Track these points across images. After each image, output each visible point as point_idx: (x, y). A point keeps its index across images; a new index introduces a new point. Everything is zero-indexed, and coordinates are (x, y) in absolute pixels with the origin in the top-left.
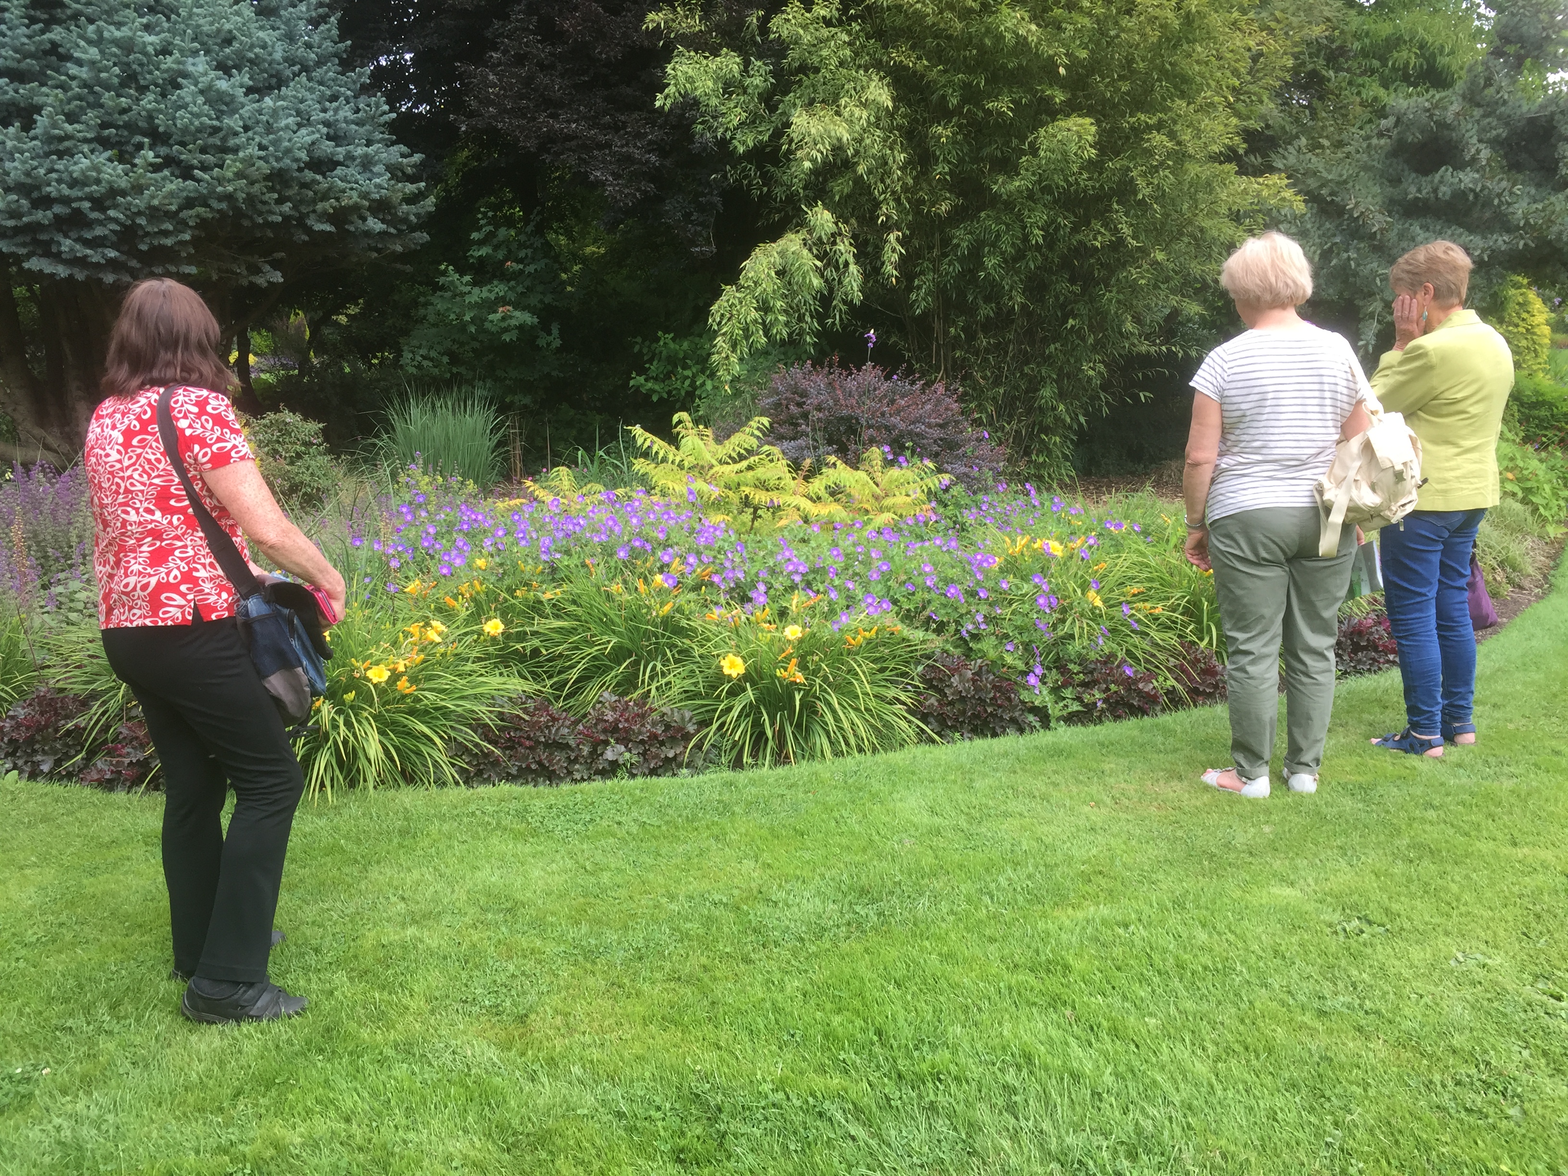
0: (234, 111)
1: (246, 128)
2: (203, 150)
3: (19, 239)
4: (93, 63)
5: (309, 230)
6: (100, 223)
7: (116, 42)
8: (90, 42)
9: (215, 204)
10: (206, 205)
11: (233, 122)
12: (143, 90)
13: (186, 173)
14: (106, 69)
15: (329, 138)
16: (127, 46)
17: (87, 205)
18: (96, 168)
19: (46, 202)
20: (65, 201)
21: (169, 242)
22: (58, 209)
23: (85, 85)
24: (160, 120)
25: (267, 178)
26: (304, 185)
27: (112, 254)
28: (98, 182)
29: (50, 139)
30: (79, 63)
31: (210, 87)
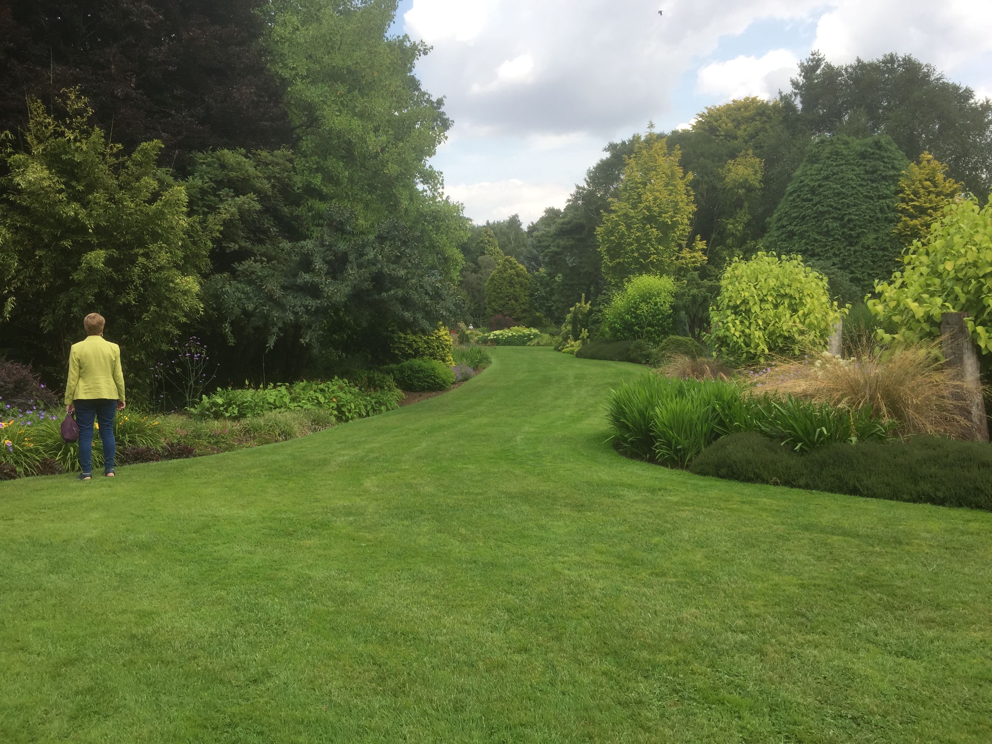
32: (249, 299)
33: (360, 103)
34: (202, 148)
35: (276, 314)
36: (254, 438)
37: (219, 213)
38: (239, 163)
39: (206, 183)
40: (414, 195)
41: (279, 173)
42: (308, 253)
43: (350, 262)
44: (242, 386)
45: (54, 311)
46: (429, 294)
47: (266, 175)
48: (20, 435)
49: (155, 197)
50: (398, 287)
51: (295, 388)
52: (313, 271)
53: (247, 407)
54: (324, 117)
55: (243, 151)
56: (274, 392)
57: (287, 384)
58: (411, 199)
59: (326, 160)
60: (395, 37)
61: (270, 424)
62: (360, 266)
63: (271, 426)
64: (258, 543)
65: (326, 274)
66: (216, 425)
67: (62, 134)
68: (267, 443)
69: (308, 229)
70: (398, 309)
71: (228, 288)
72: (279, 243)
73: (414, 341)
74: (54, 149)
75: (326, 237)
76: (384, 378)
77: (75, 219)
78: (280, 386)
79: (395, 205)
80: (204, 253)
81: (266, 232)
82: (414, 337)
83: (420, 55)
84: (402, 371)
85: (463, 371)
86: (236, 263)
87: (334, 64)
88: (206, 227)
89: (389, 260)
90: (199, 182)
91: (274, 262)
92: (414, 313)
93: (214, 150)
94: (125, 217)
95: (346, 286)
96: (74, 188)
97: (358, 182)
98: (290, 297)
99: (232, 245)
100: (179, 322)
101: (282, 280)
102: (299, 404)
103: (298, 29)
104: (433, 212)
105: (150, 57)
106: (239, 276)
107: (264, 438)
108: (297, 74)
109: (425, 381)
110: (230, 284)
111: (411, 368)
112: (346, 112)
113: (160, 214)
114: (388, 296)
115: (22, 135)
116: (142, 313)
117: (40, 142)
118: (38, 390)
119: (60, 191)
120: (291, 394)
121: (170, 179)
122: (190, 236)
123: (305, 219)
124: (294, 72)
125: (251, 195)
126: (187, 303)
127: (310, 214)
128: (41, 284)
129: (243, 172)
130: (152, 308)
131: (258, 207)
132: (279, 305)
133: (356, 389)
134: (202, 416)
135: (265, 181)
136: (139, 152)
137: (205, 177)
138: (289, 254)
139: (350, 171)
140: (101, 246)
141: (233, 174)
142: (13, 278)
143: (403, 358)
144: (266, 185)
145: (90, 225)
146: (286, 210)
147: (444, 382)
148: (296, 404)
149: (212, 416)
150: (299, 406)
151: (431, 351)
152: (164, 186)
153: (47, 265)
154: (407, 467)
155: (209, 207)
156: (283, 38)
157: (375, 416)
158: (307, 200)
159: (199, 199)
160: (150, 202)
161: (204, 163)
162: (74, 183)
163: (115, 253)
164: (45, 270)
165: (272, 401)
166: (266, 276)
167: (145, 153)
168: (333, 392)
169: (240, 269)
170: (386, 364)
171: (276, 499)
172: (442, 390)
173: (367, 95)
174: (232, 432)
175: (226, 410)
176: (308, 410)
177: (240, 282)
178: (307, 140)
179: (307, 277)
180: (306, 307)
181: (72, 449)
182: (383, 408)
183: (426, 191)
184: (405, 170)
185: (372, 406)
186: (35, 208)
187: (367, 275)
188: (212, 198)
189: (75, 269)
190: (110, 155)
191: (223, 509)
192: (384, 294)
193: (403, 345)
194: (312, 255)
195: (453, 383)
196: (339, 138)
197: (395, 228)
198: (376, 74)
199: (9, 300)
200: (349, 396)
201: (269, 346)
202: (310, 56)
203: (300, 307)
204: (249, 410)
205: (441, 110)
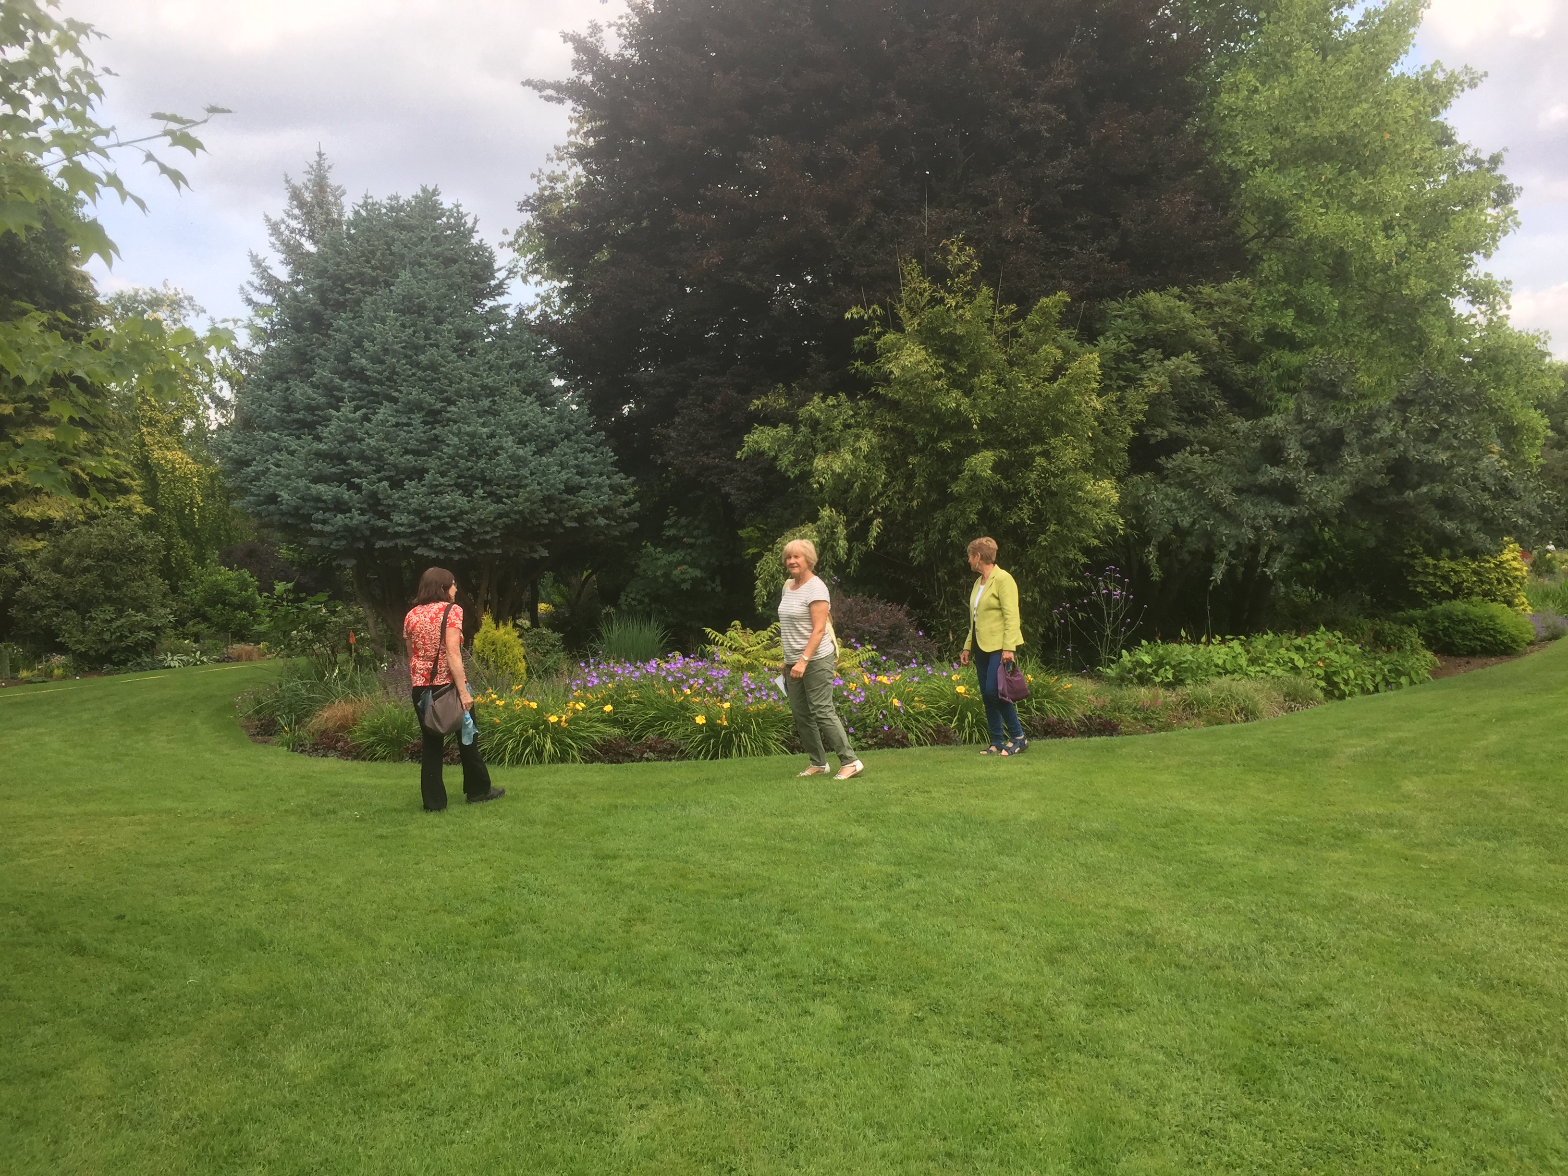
0: (526, 465)
1: (532, 474)
2: (509, 488)
3: (413, 538)
4: (455, 445)
5: (564, 527)
6: (454, 529)
7: (468, 434)
8: (454, 434)
9: (513, 516)
10: (508, 517)
11: (525, 472)
12: (479, 457)
13: (499, 500)
14: (462, 448)
15: (578, 473)
16: (473, 435)
17: (448, 520)
18: (454, 501)
19: (427, 519)
20: (437, 518)
21: (488, 537)
22: (434, 522)
23: (450, 457)
24: (487, 473)
25: (542, 500)
26: (564, 502)
27: (459, 544)
28: (454, 507)
29: (432, 486)
30: (448, 445)
31: (514, 454)
32: (1183, 509)
33: (1362, 187)
34: (1116, 292)
35: (1224, 530)
36: (1199, 715)
37: (1142, 385)
38: (1170, 310)
39: (1123, 344)
40: (1454, 327)
41: (1229, 317)
42: (1277, 435)
43: (1348, 445)
44: (1175, 638)
45: (927, 535)
46: (1490, 491)
47: (1210, 323)
48: (909, 693)
49: (1059, 370)
50: (1433, 481)
51: (1255, 644)
52: (1285, 462)
53: (1186, 670)
54: (1299, 219)
55: (1176, 290)
56: (1224, 649)
57: (1242, 637)
58: (1450, 332)
59: (1301, 285)
60: (1418, 69)
61: (1223, 696)
62: (1366, 450)
63: (1223, 700)
64: (1259, 849)
65: (1305, 466)
66: (1143, 692)
67: (942, 300)
68: (1217, 724)
69: (1271, 398)
70: (1433, 517)
71: (1153, 495)
72: (1229, 423)
73: (1453, 570)
74: (931, 322)
75: (1307, 408)
76: (1401, 631)
77: (957, 412)
78: (1232, 640)
79: (1421, 346)
80: (1121, 445)
81: (1206, 408)
82: (1453, 565)
83: (1463, 90)
84: (1431, 621)
85: (1550, 622)
86: (1163, 458)
87: (1316, 134)
88: (1125, 407)
89: (1418, 436)
90: (1112, 345)
91: (1222, 452)
92: (1462, 522)
93: (1132, 296)
94: (1018, 403)
95: (1342, 483)
96: (953, 370)
97: (1354, 315)
98: (1248, 505)
99: (1158, 432)
100: (1088, 547)
101: (1234, 478)
102: (1263, 668)
103: (1256, 90)
104: (1489, 350)
105: (1048, 177)
106: (1167, 477)
107: (1214, 716)
108: (1255, 161)
109: (1477, 639)
110: (1156, 489)
111: (1449, 616)
112: (1336, 206)
113: (1064, 395)
114: (1417, 495)
115: (892, 307)
116: (1037, 535)
117: (914, 314)
118: (914, 639)
119: (939, 377)
120: (1248, 652)
121: (1074, 345)
122: (1101, 423)
123: (1267, 383)
124: (1252, 158)
125: (1189, 354)
126: (1101, 518)
127: (1274, 374)
128: (912, 500)
129: (1178, 322)
130: (1053, 528)
131: (1198, 371)
132: (1230, 517)
133: (1357, 648)
134: (1121, 680)
135: (1209, 331)
136: (1037, 311)
137: (1122, 336)
138: (1246, 438)
139: (1341, 299)
140: (987, 445)
141: (1162, 327)
142: (880, 494)
143: (1432, 599)
144: (1212, 338)
145: (975, 419)
146: (1239, 372)
147: (1514, 641)
148: (1258, 669)
149: (1135, 681)
150: (1262, 671)
151: (1486, 587)
152: (1069, 356)
153: (920, 475)
154: (1472, 768)
155: (1127, 379)
156: (1233, 110)
157: (1390, 693)
158: (1271, 352)
159: (1112, 368)
160: (1052, 379)
161: (1120, 316)
162: (954, 365)
163: (1005, 454)
164: (918, 482)
165: (1220, 662)
166: (1210, 475)
167: (1044, 313)
168: (1318, 651)
169: (1169, 466)
170: (1402, 609)
171: (1267, 797)
172: (1508, 655)
173: (1373, 173)
174: (1166, 705)
175: (1156, 672)
176: (1278, 678)
177: (1170, 485)
178: (1270, 259)
179: (1276, 472)
180: (1274, 518)
181: (969, 714)
182: (1403, 680)
183: (1474, 316)
184: (1439, 285)
185: (1384, 676)
186: (908, 401)
187: (1379, 463)
188: (1131, 365)
189: (955, 478)
190: (1001, 321)
191: (1192, 803)
192: (1410, 494)
193: (1431, 578)
194: (1283, 438)
195: (1531, 643)
196: (1323, 249)
197: (1428, 383)
198: (1387, 136)
199: (875, 522)
200: (1345, 659)
201: (1215, 580)
202: (1277, 129)
203: (1264, 519)
204: (1189, 675)
205: (1498, 173)
